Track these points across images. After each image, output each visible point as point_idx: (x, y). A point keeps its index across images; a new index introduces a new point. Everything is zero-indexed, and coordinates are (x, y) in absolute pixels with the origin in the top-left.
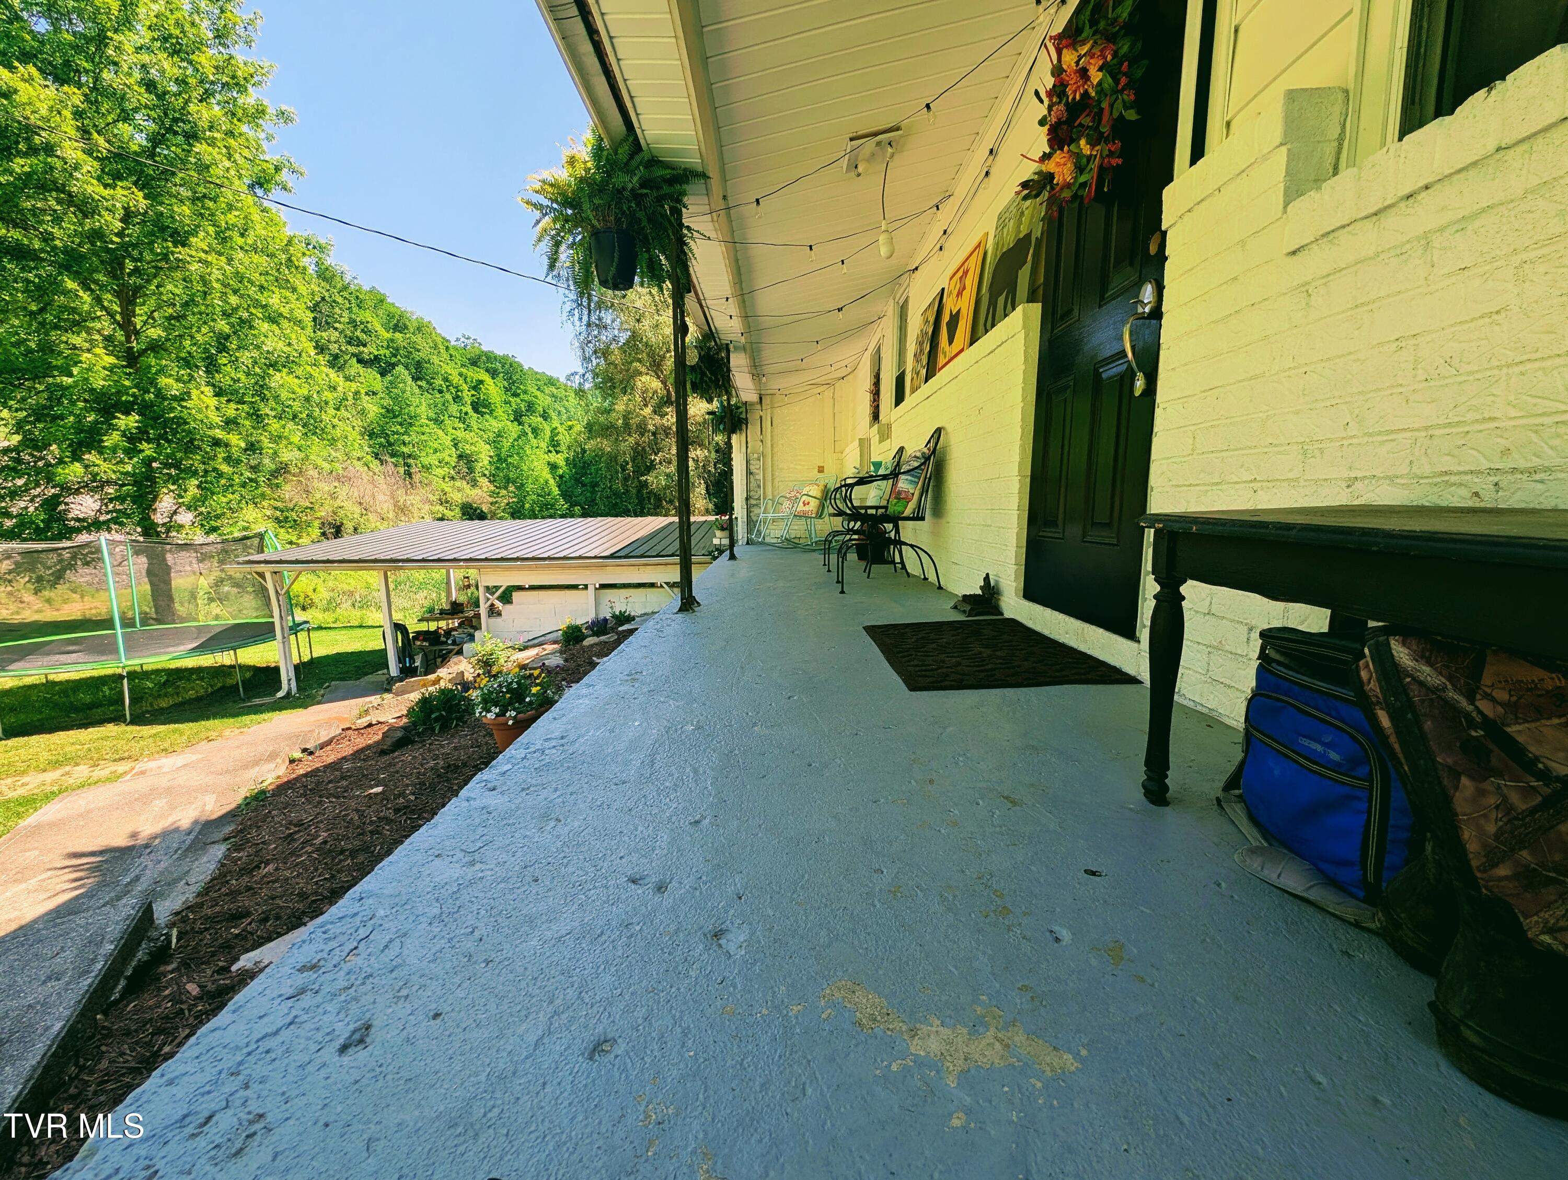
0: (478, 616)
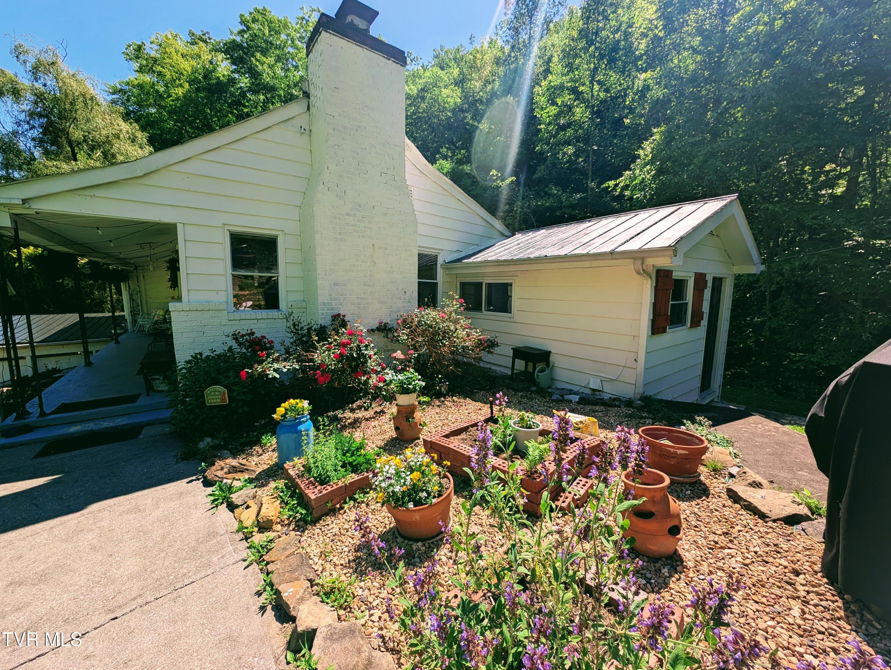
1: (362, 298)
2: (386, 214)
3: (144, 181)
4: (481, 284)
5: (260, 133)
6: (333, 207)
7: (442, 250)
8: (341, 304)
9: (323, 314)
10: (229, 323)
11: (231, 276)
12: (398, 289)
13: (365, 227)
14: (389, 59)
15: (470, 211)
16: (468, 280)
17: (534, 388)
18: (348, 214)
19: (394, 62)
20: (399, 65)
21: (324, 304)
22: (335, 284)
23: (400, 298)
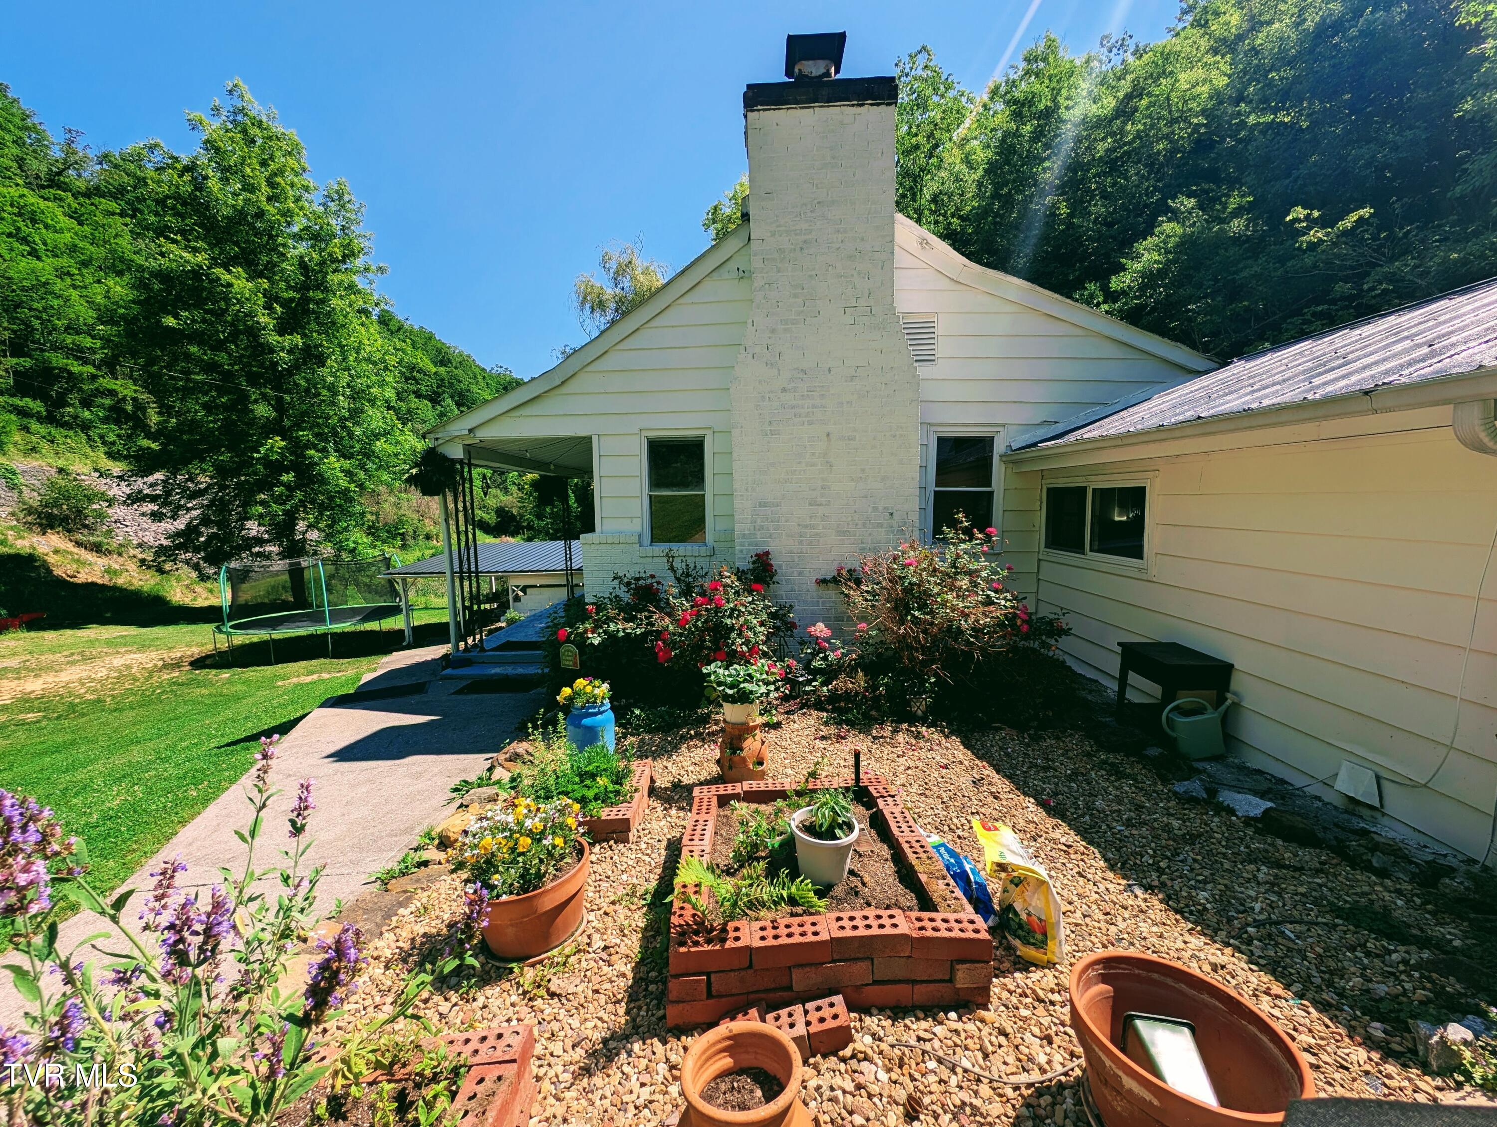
0: (508, 601)
1: (806, 526)
2: (852, 378)
3: (564, 390)
4: (1084, 490)
5: (686, 296)
6: (760, 382)
7: (1004, 426)
8: (770, 537)
9: (741, 551)
10: (641, 560)
11: (648, 498)
12: (875, 509)
13: (814, 406)
14: (863, 105)
15: (1079, 332)
16: (1062, 483)
17: (1154, 752)
18: (784, 390)
19: (872, 105)
20: (883, 107)
21: (744, 536)
22: (760, 505)
23: (880, 525)
